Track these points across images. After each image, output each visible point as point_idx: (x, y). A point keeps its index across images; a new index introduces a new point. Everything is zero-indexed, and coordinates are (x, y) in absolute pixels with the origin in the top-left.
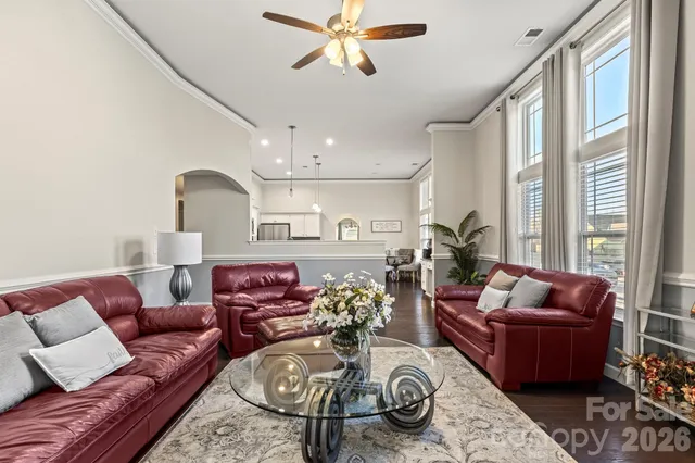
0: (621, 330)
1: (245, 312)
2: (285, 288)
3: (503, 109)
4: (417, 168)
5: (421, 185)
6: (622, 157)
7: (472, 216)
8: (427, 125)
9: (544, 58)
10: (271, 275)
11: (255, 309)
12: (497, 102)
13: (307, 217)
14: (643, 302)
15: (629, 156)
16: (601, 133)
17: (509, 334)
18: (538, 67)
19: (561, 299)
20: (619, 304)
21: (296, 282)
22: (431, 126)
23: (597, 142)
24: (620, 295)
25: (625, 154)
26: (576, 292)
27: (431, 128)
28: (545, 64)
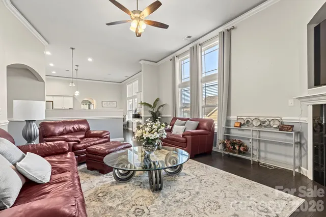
0: (216, 135)
1: (74, 144)
2: (84, 133)
3: (173, 60)
4: (126, 78)
5: (127, 86)
6: (216, 82)
7: (157, 100)
8: (140, 60)
9: (191, 45)
10: (76, 126)
11: (79, 142)
12: (171, 57)
13: (64, 98)
14: (223, 125)
15: (219, 82)
16: (208, 74)
17: (192, 139)
18: (188, 48)
19: (202, 127)
20: (216, 127)
21: (89, 129)
22: (142, 61)
23: (206, 77)
24: (216, 124)
25: (217, 81)
26: (205, 124)
27: (142, 62)
28: (191, 48)
